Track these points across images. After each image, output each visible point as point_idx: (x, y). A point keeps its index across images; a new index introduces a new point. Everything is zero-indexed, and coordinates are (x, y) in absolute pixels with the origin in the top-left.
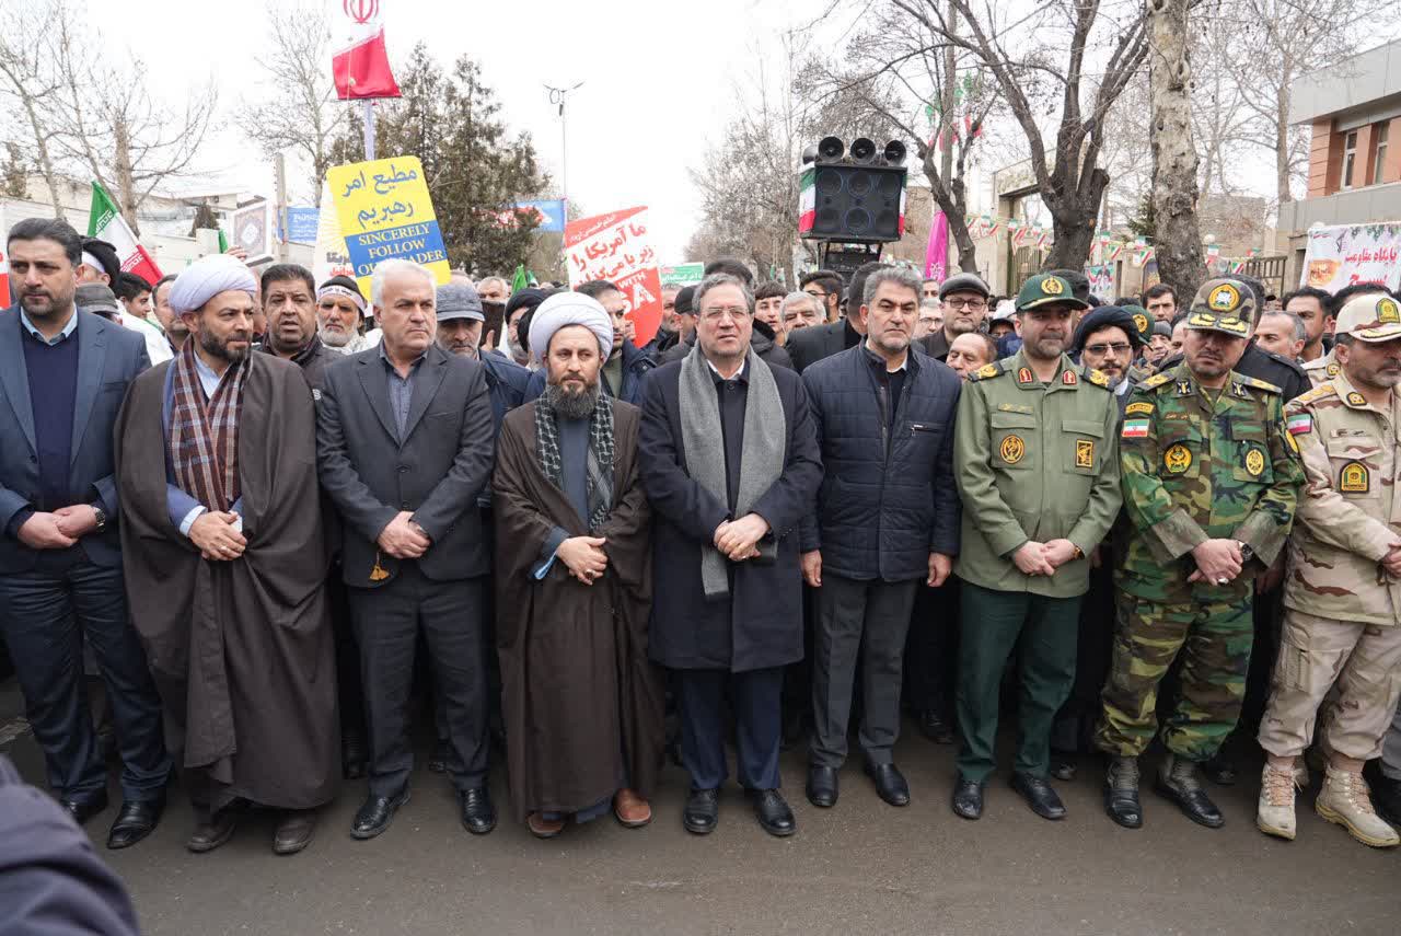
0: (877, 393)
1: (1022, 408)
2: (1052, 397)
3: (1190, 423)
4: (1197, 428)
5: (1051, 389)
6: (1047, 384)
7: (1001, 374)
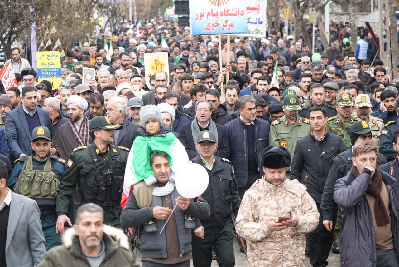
0: (243, 132)
1: (286, 132)
2: (294, 128)
3: (338, 130)
4: (340, 132)
5: (294, 126)
6: (293, 124)
7: (280, 123)
